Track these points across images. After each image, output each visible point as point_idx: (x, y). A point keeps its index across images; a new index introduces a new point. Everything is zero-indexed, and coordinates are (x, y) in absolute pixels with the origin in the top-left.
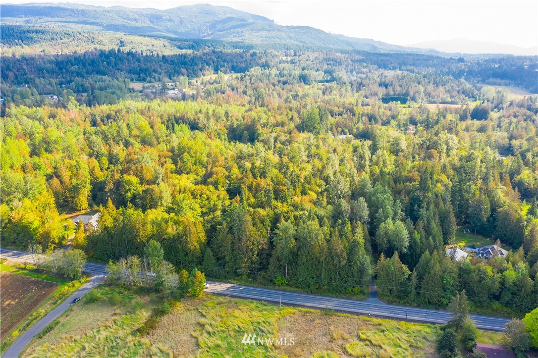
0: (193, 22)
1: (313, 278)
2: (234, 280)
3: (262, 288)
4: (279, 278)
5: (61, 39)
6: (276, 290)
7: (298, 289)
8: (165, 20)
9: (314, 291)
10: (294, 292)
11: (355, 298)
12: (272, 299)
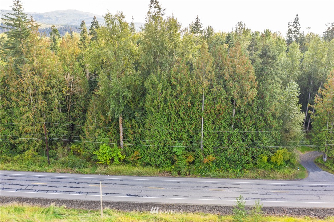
1: (180, 140)
3: (68, 173)
4: (105, 148)
6: (97, 173)
7: (148, 169)
9: (184, 170)
10: (139, 174)
11: (279, 174)
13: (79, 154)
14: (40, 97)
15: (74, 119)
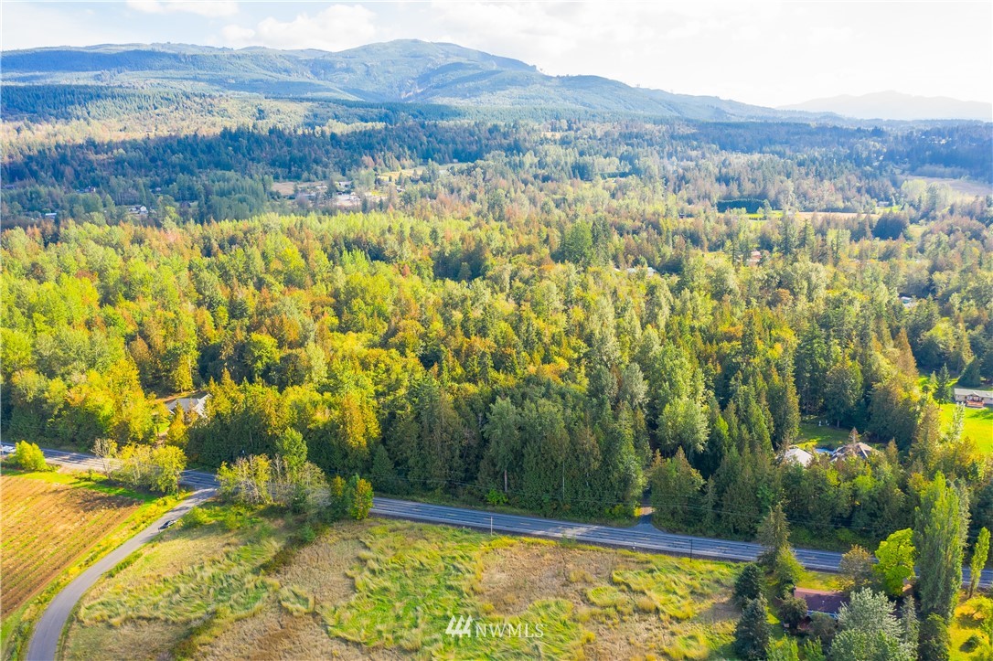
0: (389, 72)
1: (548, 492)
2: (422, 496)
3: (466, 508)
4: (493, 492)
5: (156, 108)
6: (488, 511)
7: (523, 511)
8: (340, 69)
9: (549, 514)
10: (517, 514)
11: (615, 523)
12: (480, 525)
13: (472, 494)
14: (446, 448)
15: (469, 464)
